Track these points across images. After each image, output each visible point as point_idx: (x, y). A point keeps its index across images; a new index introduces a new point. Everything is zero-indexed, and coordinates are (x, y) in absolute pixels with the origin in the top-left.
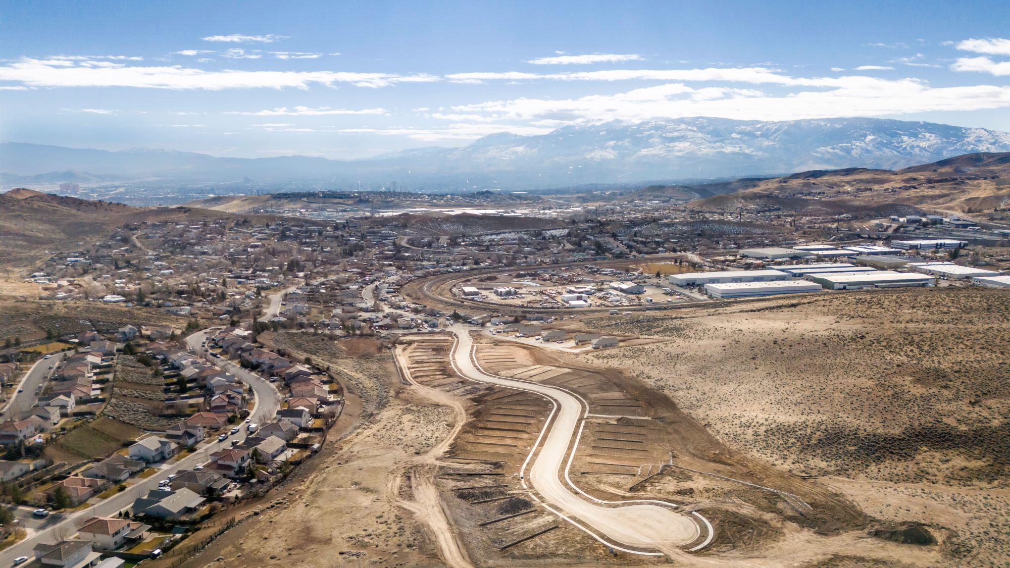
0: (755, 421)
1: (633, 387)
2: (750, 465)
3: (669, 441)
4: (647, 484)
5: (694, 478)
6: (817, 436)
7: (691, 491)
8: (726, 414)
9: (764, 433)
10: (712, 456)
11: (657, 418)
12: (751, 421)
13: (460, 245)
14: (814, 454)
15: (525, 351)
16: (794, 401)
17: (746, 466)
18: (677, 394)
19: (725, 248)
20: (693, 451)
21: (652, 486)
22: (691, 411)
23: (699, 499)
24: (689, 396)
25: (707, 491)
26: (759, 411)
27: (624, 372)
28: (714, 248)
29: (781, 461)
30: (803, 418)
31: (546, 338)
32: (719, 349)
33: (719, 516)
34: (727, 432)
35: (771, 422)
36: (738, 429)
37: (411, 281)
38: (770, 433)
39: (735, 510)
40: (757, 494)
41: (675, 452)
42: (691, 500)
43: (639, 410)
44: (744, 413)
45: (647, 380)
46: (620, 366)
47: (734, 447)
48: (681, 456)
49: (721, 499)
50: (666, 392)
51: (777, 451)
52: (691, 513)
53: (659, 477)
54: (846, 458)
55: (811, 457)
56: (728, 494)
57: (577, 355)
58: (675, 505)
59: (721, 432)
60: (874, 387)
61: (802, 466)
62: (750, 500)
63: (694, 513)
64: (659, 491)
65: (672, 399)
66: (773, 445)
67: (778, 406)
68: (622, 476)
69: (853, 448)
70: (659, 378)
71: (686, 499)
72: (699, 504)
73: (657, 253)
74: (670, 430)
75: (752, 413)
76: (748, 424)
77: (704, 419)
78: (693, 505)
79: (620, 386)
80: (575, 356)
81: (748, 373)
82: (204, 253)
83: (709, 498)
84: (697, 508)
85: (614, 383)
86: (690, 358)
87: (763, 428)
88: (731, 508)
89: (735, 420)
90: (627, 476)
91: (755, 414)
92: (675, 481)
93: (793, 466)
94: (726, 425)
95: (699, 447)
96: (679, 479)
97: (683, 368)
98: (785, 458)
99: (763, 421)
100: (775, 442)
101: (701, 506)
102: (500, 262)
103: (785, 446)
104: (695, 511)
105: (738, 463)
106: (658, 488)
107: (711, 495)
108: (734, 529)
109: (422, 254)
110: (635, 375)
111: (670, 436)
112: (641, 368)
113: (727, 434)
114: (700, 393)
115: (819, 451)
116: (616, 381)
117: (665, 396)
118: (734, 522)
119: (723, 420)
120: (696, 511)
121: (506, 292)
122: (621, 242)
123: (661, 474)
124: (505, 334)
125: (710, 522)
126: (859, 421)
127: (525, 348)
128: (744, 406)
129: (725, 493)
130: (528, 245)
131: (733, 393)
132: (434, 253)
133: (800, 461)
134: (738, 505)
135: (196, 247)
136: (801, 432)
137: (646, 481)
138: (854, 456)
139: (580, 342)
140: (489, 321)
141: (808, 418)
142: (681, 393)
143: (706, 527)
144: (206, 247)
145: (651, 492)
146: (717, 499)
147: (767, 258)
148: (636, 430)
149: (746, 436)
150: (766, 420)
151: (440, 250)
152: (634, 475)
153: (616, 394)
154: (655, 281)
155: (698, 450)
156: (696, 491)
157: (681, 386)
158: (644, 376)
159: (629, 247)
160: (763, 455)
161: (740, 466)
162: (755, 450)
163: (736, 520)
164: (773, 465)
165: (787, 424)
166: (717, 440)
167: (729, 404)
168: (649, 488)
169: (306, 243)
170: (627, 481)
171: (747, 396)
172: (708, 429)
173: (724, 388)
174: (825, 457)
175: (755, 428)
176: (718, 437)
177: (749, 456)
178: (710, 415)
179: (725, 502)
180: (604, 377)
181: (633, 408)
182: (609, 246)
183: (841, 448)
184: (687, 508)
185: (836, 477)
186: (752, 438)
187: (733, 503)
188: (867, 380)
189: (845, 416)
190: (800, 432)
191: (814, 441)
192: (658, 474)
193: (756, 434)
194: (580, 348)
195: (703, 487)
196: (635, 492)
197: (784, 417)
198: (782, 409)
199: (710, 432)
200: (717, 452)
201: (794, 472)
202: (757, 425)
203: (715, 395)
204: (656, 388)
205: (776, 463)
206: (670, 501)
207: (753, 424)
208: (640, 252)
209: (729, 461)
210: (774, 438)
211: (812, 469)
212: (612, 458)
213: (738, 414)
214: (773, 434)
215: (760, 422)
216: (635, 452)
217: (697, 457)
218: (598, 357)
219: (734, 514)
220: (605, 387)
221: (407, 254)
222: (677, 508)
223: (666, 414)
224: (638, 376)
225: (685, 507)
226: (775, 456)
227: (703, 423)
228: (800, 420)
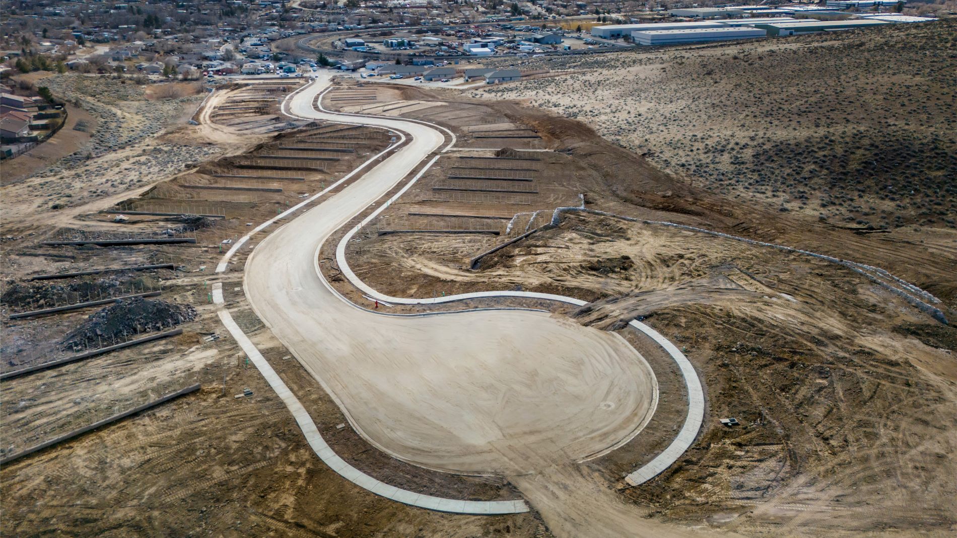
0: (733, 142)
1: (531, 117)
2: (738, 212)
3: (581, 178)
4: (517, 251)
5: (629, 233)
6: (857, 156)
7: (624, 264)
8: (679, 137)
9: (751, 159)
10: (660, 200)
11: (563, 151)
12: (724, 143)
13: (360, 7)
14: (860, 187)
15: (396, 91)
16: (795, 110)
17: (730, 215)
18: (596, 119)
19: (652, 11)
20: (624, 194)
21: (529, 253)
22: (620, 138)
23: (646, 284)
24: (615, 120)
25: (665, 261)
26: (735, 129)
27: (522, 103)
28: (640, 11)
29: (795, 205)
30: (822, 131)
31: (428, 77)
32: (657, 72)
33: (709, 330)
34: (683, 160)
35: (761, 141)
36: (702, 157)
37: (289, 36)
38: (762, 158)
39: (749, 310)
40: (794, 265)
41: (591, 194)
42: (625, 287)
43: (536, 141)
44: (710, 133)
45: (553, 108)
46: (518, 98)
47: (700, 184)
48: (600, 201)
49: (704, 281)
50: (580, 118)
51: (784, 187)
52: (626, 324)
53: (548, 234)
54: (929, 192)
55: (857, 193)
56: (719, 268)
57: (463, 91)
58: (582, 303)
59: (673, 164)
60: (929, 83)
61: (843, 210)
62: (781, 281)
63: (635, 323)
64: (544, 267)
65: (589, 126)
66: (773, 177)
67: (768, 119)
68: (468, 238)
69: (940, 173)
70: (572, 105)
71: (612, 284)
72: (649, 298)
73: (579, 15)
74: (583, 163)
75: (724, 132)
76: (719, 148)
77: (640, 147)
78: (632, 301)
79: (511, 118)
80: (460, 92)
81: (704, 89)
82: (55, 14)
83: (672, 279)
84: (642, 310)
85: (506, 115)
86: (617, 83)
87: (748, 153)
88: (740, 308)
89: (696, 144)
90: (479, 237)
91: (729, 133)
92: (586, 241)
93: (824, 212)
94: (681, 152)
95: (635, 187)
96: (595, 238)
97: (606, 93)
98: (803, 197)
99: (747, 141)
100: (777, 172)
101: (655, 302)
102: (402, 22)
103: (798, 177)
104: (639, 318)
105: (712, 210)
106: (540, 258)
107: (677, 273)
108: (765, 375)
109: (312, 14)
110: (536, 105)
111: (582, 172)
112: (547, 97)
113: (683, 165)
114: (633, 115)
115: (869, 182)
116: (508, 112)
117: (578, 122)
118: (761, 353)
119: (673, 145)
120: (643, 318)
121: (398, 42)
122: (541, 5)
123: (556, 227)
124: (379, 77)
125: (686, 352)
126: (932, 129)
127: (398, 88)
128: (708, 124)
129: (712, 267)
130: (437, 8)
131: (686, 110)
132: (328, 14)
133: (837, 202)
134: (754, 299)
135: (47, 9)
136: (825, 153)
137: (515, 244)
138: (946, 187)
139: (470, 78)
140: (364, 66)
141: (831, 130)
142: (603, 118)
143: (676, 372)
144: (60, 8)
145: (522, 267)
146: (696, 281)
147: (697, 16)
148: (525, 165)
149: (720, 166)
150: (752, 139)
151: (336, 11)
152: (497, 234)
153: (506, 125)
154: (575, 35)
155: (632, 192)
156: (637, 262)
157: (602, 111)
158: (550, 105)
159: (549, 10)
160: (758, 195)
161: (717, 216)
162: (740, 188)
163: (763, 343)
164: (784, 210)
165: (792, 142)
166: (668, 176)
167: (682, 124)
168: (518, 261)
169: (183, 6)
170: (477, 245)
171: (711, 111)
172: (649, 159)
173: (669, 106)
174: (884, 192)
175: (734, 153)
176: (668, 171)
177: (730, 198)
178: (652, 139)
179: (718, 291)
180: (492, 109)
181: (526, 140)
182: (526, 9)
183: (914, 175)
184: (616, 310)
185: (926, 228)
186: (731, 168)
187: (739, 290)
188: (910, 76)
189: (901, 124)
190: (822, 153)
191: (853, 166)
192: (546, 228)
193: (736, 161)
194: (470, 83)
195: (654, 252)
196: (484, 269)
197: (785, 133)
198: (777, 122)
199: (654, 164)
200: (669, 193)
201: (831, 221)
202: (737, 148)
203: (657, 115)
204: (565, 116)
205: (788, 206)
206: (570, 291)
207: (730, 146)
208: (560, 14)
209: (693, 208)
210: (772, 165)
211: (866, 214)
212: (462, 205)
213: (700, 135)
214: (770, 159)
215: (743, 142)
216: (512, 195)
217: (632, 202)
218: (490, 91)
219: (750, 323)
220: (490, 119)
221: (295, 15)
222: (587, 311)
223: (576, 143)
224: (540, 105)
225: (609, 307)
226: (783, 196)
227: (640, 152)
228: (815, 135)
